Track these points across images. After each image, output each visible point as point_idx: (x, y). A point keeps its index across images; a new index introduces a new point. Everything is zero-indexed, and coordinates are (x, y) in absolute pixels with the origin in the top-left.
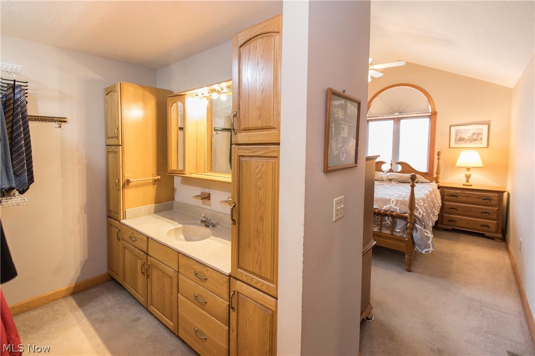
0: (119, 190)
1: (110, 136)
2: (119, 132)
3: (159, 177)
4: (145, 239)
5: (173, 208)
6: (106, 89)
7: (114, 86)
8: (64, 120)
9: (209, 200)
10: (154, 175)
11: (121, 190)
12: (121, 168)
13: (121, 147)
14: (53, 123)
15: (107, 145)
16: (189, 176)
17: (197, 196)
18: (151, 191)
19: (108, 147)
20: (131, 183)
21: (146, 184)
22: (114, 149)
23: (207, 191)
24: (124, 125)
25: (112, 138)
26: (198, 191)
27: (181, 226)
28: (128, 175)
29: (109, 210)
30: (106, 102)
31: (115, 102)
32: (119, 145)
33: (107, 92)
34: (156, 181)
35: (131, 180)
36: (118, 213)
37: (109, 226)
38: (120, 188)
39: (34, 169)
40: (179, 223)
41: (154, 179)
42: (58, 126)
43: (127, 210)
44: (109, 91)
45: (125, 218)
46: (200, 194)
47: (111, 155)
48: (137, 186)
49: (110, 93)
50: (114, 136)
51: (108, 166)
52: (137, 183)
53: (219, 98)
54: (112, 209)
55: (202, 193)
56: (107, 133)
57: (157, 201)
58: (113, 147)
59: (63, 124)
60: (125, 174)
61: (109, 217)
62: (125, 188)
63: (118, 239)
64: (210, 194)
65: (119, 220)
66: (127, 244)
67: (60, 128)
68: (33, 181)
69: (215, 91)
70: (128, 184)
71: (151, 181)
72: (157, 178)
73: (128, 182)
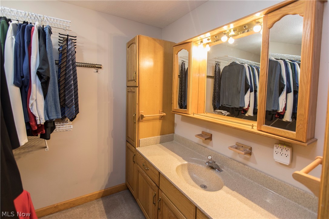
0: (135, 123)
1: (130, 79)
2: (136, 76)
3: (165, 114)
4: (157, 173)
5: (173, 140)
6: (128, 43)
7: (134, 39)
8: (99, 66)
9: (211, 140)
10: (160, 112)
11: (137, 123)
12: (137, 105)
13: (137, 88)
14: (93, 69)
15: (128, 87)
16: (192, 116)
17: (199, 135)
18: (158, 124)
19: (128, 88)
20: (144, 118)
21: (154, 119)
22: (132, 90)
23: (208, 131)
24: (141, 70)
25: (131, 80)
26: (199, 130)
27: (186, 162)
28: (142, 112)
29: (127, 136)
30: (128, 53)
31: (134, 52)
32: (136, 87)
33: (129, 45)
34: (162, 117)
35: (144, 116)
36: (134, 140)
37: (128, 148)
38: (136, 122)
39: (79, 103)
40: (183, 159)
41: (161, 116)
42: (96, 70)
43: (140, 139)
44: (130, 44)
45: (139, 146)
46: (201, 133)
47: (130, 94)
48: (148, 120)
49: (131, 45)
50: (133, 79)
51: (128, 103)
52: (148, 118)
53: (227, 42)
54: (130, 136)
55: (203, 132)
56: (127, 77)
57: (162, 134)
58: (132, 88)
59: (100, 70)
60: (140, 110)
61: (127, 141)
62: (139, 121)
63: (134, 162)
64: (212, 135)
65: (135, 146)
66: (141, 170)
67: (97, 73)
68: (79, 112)
69: (225, 34)
70: (142, 119)
71: (158, 117)
72: (163, 114)
73: (142, 117)
